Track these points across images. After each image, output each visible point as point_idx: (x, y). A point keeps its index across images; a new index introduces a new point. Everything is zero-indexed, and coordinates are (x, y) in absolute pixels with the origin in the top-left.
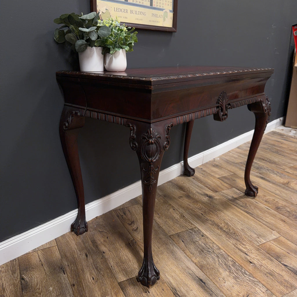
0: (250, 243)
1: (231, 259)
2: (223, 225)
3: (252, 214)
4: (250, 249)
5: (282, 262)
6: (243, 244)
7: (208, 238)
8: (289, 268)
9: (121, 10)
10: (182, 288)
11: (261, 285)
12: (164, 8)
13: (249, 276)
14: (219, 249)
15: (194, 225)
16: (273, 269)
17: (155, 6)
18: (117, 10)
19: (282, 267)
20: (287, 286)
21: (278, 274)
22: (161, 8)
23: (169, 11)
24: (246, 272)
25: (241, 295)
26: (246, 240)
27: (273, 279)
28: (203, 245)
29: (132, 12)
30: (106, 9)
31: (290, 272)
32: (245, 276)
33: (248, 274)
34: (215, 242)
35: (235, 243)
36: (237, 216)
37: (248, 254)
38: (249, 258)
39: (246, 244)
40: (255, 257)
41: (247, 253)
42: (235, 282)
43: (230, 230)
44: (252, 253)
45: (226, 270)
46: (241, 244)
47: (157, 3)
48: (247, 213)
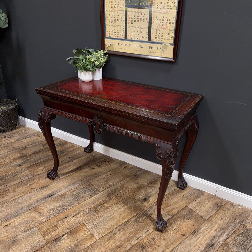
0: (86, 219)
1: (70, 208)
2: (106, 206)
3: (125, 225)
4: (79, 218)
5: (66, 234)
6: (84, 216)
7: (90, 198)
8: (61, 237)
9: (122, 44)
10: (47, 189)
11: (47, 219)
12: (163, 42)
13: (54, 215)
14: (79, 203)
15: (102, 191)
16: (60, 228)
17: (154, 41)
18: (119, 44)
19: (62, 233)
20: (45, 232)
21: (56, 230)
22: (160, 42)
23: (169, 44)
24: (58, 214)
25: (41, 210)
26: (90, 217)
27: (51, 226)
28: (82, 196)
29: (130, 45)
30: (111, 44)
31: (58, 237)
32: (54, 213)
33: (56, 215)
34: (85, 201)
35: (85, 211)
36: (120, 215)
37: (74, 217)
38: (71, 217)
39: (85, 217)
40: (71, 220)
41: (76, 216)
42: (50, 209)
43: (99, 209)
44: (76, 219)
45: (60, 205)
46: (84, 214)
47: (156, 38)
48: (127, 221)
